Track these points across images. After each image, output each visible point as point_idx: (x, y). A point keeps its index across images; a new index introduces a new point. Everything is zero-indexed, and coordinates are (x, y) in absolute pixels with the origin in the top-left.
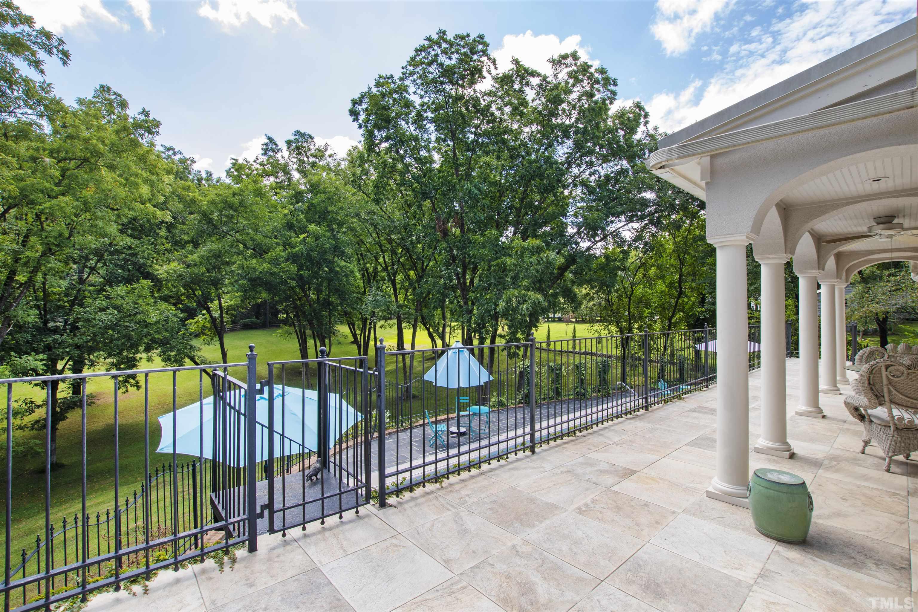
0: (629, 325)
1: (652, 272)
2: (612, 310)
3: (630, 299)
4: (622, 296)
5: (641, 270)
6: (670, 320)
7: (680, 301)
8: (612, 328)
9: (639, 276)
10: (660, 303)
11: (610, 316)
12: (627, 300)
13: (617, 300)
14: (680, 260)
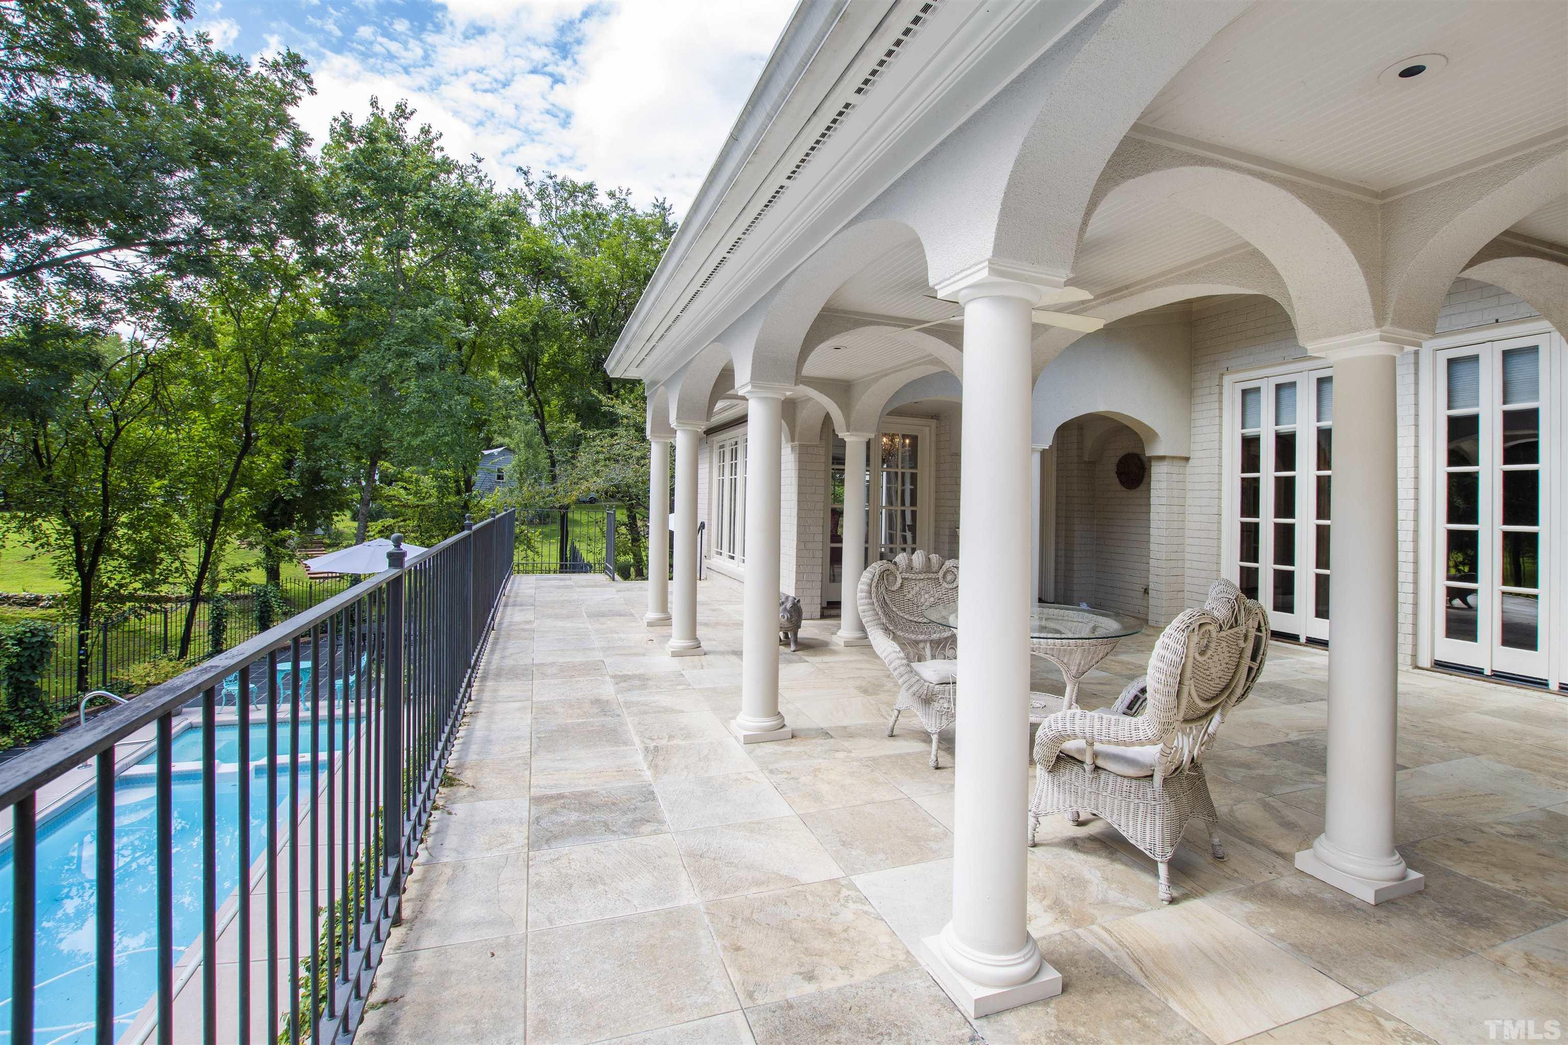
0: (105, 515)
1: (179, 390)
2: (47, 479)
3: (108, 450)
4: (84, 443)
5: (146, 381)
6: (219, 502)
7: (245, 462)
8: (45, 526)
9: (140, 397)
10: (195, 466)
11: (41, 494)
12: (100, 451)
13: (65, 453)
14: (249, 371)
